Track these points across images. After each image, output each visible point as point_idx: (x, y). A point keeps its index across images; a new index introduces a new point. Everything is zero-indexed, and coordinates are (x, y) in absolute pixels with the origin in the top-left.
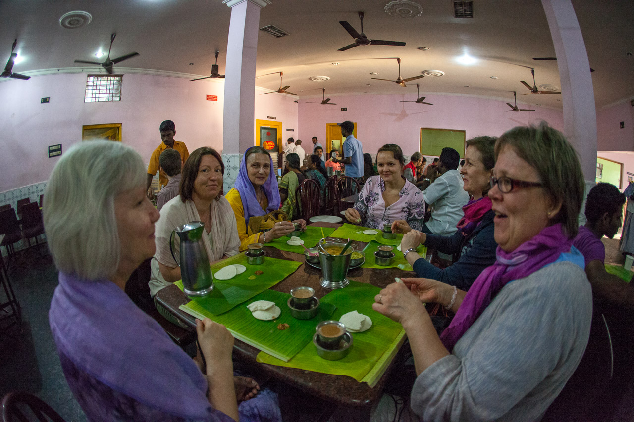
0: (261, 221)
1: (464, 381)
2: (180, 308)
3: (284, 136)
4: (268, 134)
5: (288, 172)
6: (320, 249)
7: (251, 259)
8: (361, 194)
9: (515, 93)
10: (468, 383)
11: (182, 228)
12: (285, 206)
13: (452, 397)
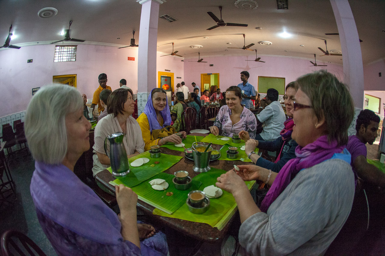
0: (159, 132)
1: (269, 228)
2: (110, 183)
3: (175, 82)
4: (166, 80)
5: (177, 103)
6: (193, 148)
7: (153, 154)
8: (218, 117)
9: (315, 55)
10: (271, 230)
11: (111, 136)
12: (175, 124)
13: (261, 237)
